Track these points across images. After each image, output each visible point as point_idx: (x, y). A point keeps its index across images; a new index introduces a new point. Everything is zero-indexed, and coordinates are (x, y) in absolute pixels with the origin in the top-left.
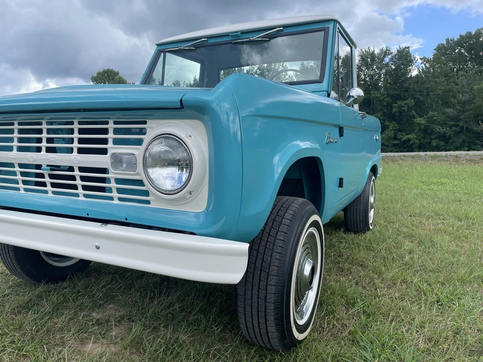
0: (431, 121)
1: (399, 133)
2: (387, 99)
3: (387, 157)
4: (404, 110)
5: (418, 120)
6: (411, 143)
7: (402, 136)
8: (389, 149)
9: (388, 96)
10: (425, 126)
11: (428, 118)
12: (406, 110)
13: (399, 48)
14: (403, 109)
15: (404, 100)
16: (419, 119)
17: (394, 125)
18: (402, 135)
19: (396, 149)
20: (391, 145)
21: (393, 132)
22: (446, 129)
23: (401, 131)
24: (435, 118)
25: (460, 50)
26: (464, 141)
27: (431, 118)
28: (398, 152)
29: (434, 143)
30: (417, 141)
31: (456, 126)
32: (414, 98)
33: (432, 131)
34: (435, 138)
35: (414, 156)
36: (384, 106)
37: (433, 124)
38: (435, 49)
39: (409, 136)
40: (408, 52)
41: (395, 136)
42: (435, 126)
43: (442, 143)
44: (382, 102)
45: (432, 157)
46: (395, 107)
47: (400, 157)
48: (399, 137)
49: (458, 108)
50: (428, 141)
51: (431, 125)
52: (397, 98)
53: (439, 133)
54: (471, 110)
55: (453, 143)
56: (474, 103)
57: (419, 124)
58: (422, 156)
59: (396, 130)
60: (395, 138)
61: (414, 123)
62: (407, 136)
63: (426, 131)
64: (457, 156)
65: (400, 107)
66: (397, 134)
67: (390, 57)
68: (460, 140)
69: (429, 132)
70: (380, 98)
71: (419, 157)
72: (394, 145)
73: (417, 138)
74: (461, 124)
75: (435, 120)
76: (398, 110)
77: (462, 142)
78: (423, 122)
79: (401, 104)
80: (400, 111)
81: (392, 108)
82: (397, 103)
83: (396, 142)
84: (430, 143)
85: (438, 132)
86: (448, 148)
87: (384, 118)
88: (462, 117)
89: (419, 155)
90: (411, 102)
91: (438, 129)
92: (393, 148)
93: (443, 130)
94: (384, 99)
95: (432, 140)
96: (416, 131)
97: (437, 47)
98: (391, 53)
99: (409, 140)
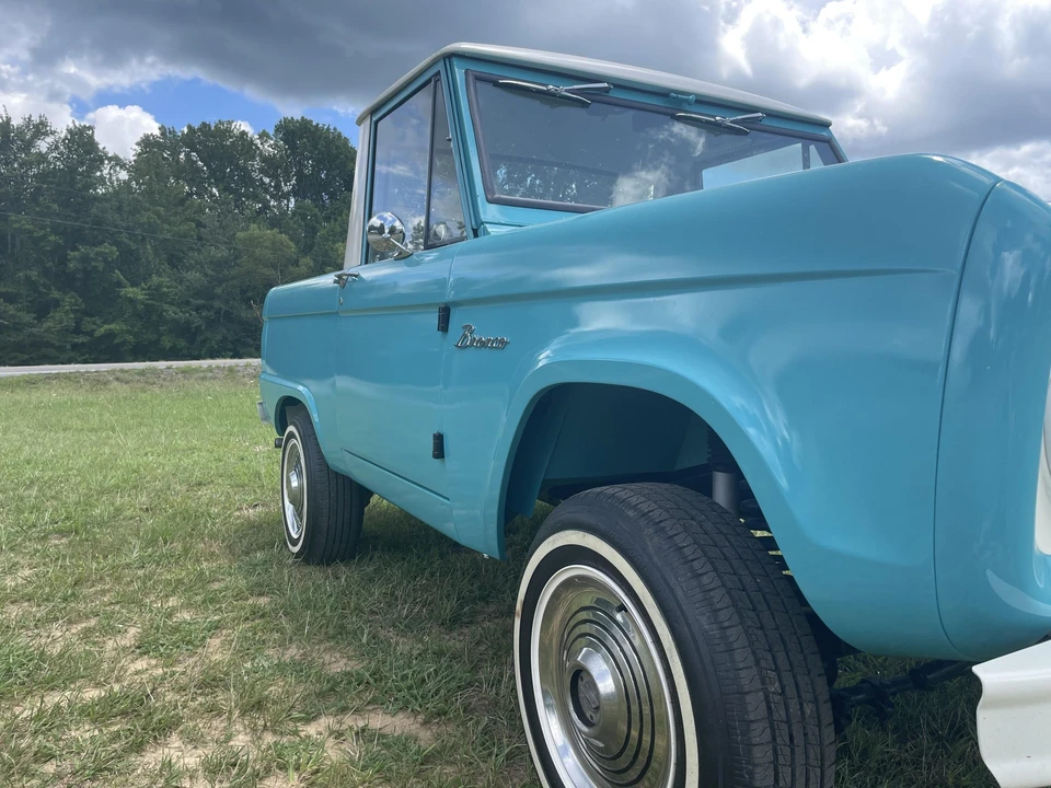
0: (156, 293)
1: (87, 319)
2: (52, 238)
3: (82, 374)
4: (95, 268)
5: (130, 291)
6: (116, 341)
7: (95, 327)
9: (55, 230)
10: (146, 306)
11: (149, 289)
12: (101, 268)
13: (71, 126)
14: (93, 264)
15: (94, 245)
16: (131, 289)
17: (73, 300)
18: (95, 324)
20: (69, 347)
21: (72, 316)
22: (191, 315)
23: (90, 314)
24: (165, 289)
25: (188, 155)
26: (225, 338)
27: (157, 290)
28: (85, 362)
29: (167, 342)
30: (130, 338)
31: (209, 308)
32: (117, 244)
33: (160, 316)
34: (167, 333)
35: (143, 371)
36: (44, 253)
37: (161, 301)
38: (138, 144)
39: (112, 326)
40: (91, 137)
41: (78, 322)
42: (166, 307)
43: (182, 343)
44: (41, 244)
45: (182, 372)
46: (75, 259)
47: (113, 372)
48: (87, 324)
49: (210, 272)
50: (154, 337)
51: (157, 304)
52: (75, 238)
53: (177, 321)
54: (233, 278)
55: (204, 342)
56: (239, 265)
57: (131, 301)
58: (162, 370)
59: (77, 311)
60: (77, 331)
61: (120, 297)
62: (106, 327)
63: (148, 315)
64: (231, 370)
65: (85, 259)
66: (81, 320)
67: (50, 139)
68: (219, 337)
69: (154, 318)
70: (35, 234)
71: (154, 371)
72: (75, 346)
73: (129, 332)
74: (217, 304)
75: (164, 293)
76: (80, 266)
77: (221, 342)
78: (140, 297)
79: (88, 254)
80: (85, 268)
81: (64, 260)
82: (78, 250)
83: (81, 339)
84: (158, 340)
85: (173, 320)
86: (195, 353)
87: (47, 282)
88: (218, 291)
89: (155, 369)
90: (110, 250)
91: (171, 312)
92: (73, 354)
93: (182, 316)
94: (44, 237)
95: (160, 335)
96: (126, 316)
97: (143, 141)
98: (53, 133)
99: (110, 335)
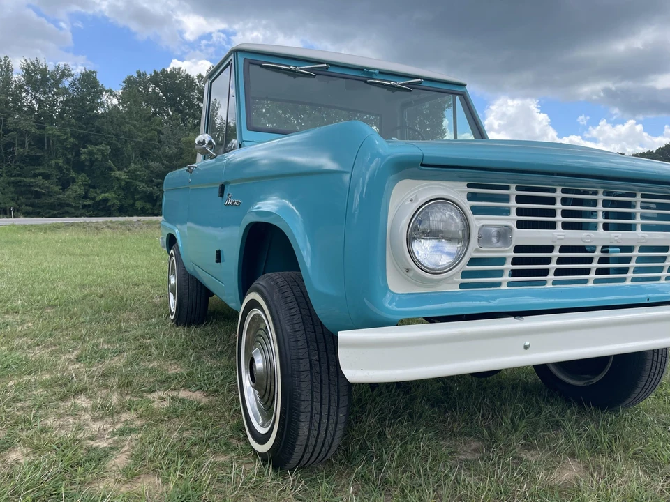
0: (133, 175)
1: (92, 190)
2: (71, 140)
3: (88, 223)
4: (96, 159)
5: (117, 173)
6: (109, 204)
7: (96, 195)
8: (78, 212)
9: (73, 135)
10: (127, 183)
11: (128, 172)
12: (100, 159)
13: (84, 71)
14: (96, 156)
15: (97, 145)
16: (118, 172)
17: (83, 178)
18: (96, 193)
19: (88, 212)
20: (81, 207)
21: (83, 188)
22: (153, 189)
23: (94, 187)
24: (138, 172)
25: (154, 89)
27: (133, 173)
28: (90, 216)
29: (139, 205)
30: (117, 202)
32: (109, 144)
33: (135, 189)
34: (139, 199)
35: (124, 222)
36: (67, 149)
37: (136, 179)
38: (124, 82)
39: (106, 195)
40: (95, 78)
41: (86, 193)
42: (139, 183)
43: (148, 206)
44: (65, 144)
46: (85, 153)
47: (104, 223)
48: (92, 193)
49: (165, 162)
50: (131, 202)
51: (134, 181)
52: (85, 140)
53: (145, 192)
56: (183, 158)
57: (118, 179)
58: (135, 222)
59: (86, 185)
60: (86, 197)
61: (111, 177)
62: (103, 195)
63: (128, 189)
65: (91, 153)
66: (88, 190)
67: (70, 79)
69: (132, 190)
70: (61, 138)
71: (131, 223)
72: (84, 207)
73: (117, 199)
75: (138, 175)
76: (88, 158)
78: (123, 177)
79: (93, 150)
80: (91, 159)
81: (78, 154)
82: (86, 148)
83: (88, 202)
84: (133, 205)
85: (143, 191)
86: (156, 212)
87: (68, 167)
89: (131, 221)
90: (106, 148)
91: (142, 187)
92: (83, 211)
93: (149, 189)
94: (67, 139)
95: (135, 201)
96: (115, 189)
97: (127, 80)
98: (73, 75)
99: (105, 200)
